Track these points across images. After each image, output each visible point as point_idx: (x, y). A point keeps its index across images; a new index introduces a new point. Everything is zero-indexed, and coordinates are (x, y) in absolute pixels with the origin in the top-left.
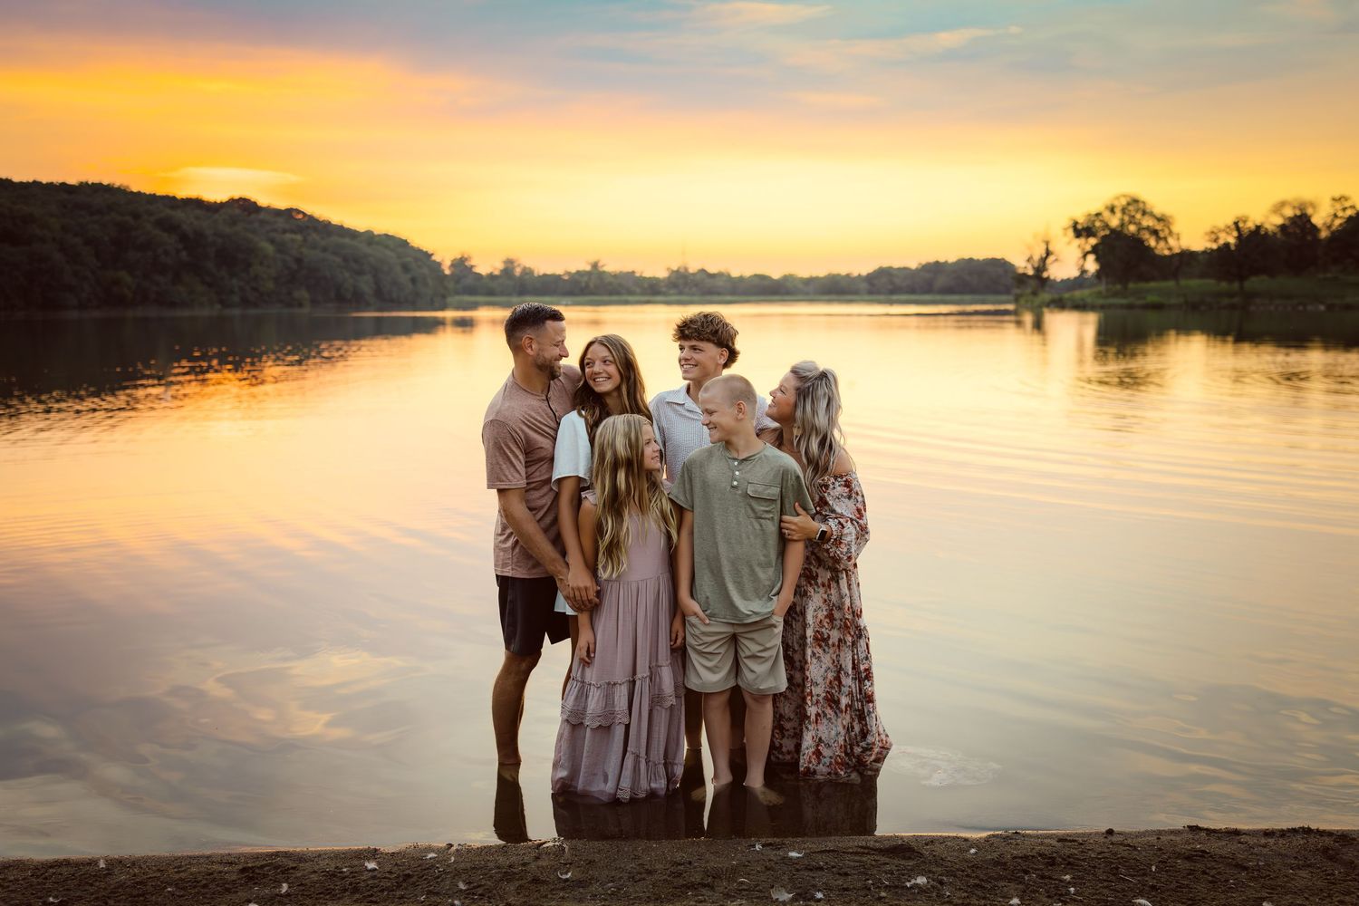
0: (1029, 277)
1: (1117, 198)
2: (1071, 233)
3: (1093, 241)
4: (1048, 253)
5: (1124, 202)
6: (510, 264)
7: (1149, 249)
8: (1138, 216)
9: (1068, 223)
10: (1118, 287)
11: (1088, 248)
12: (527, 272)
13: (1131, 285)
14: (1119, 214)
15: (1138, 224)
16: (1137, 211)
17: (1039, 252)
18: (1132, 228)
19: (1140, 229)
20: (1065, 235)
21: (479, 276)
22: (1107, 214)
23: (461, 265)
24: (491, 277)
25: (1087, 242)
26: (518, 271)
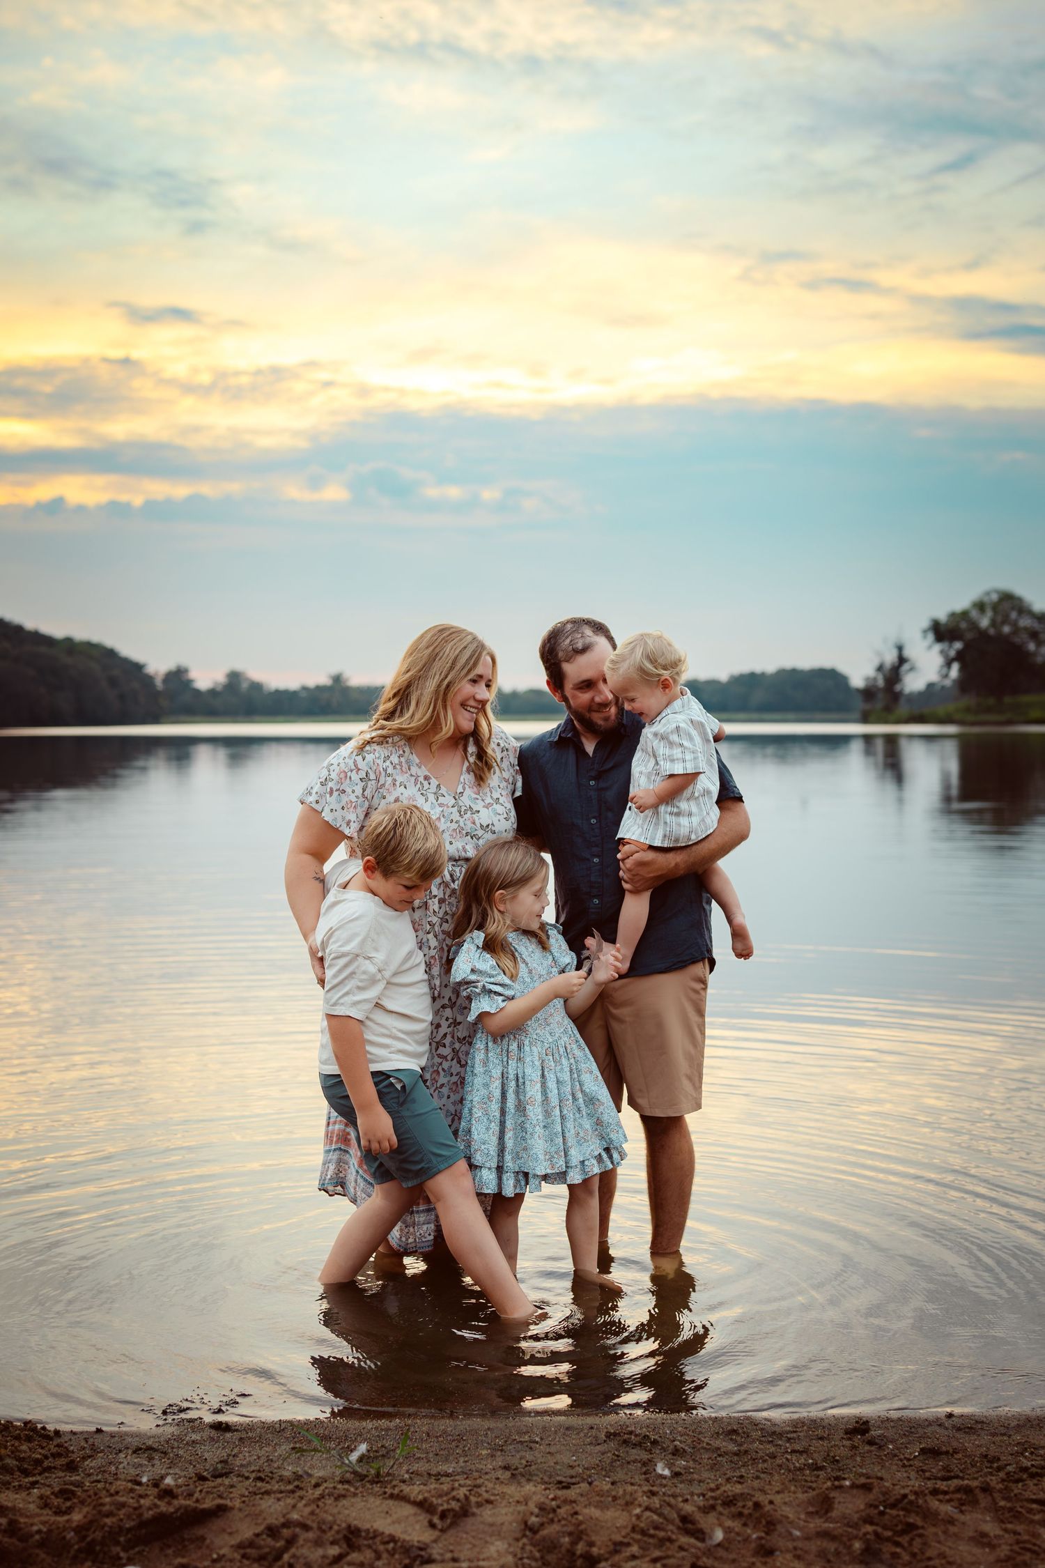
0: (879, 689)
1: (988, 593)
2: (931, 637)
3: (958, 645)
4: (902, 660)
5: (995, 597)
6: (234, 677)
7: (1028, 654)
8: (1014, 615)
9: (926, 623)
10: (991, 701)
11: (952, 653)
12: (256, 687)
13: (1008, 700)
14: (989, 614)
15: (1014, 624)
16: (1013, 609)
17: (890, 657)
18: (1006, 629)
19: (1016, 630)
20: (925, 637)
21: (197, 692)
22: (974, 614)
23: (178, 677)
24: (213, 692)
25: (950, 647)
26: (245, 685)
